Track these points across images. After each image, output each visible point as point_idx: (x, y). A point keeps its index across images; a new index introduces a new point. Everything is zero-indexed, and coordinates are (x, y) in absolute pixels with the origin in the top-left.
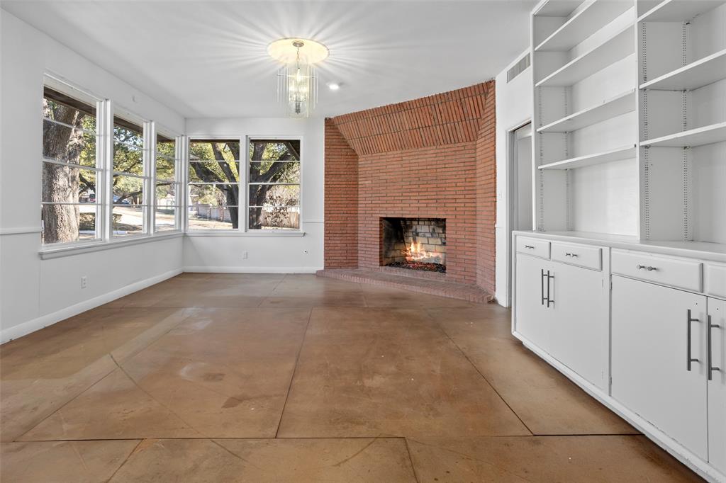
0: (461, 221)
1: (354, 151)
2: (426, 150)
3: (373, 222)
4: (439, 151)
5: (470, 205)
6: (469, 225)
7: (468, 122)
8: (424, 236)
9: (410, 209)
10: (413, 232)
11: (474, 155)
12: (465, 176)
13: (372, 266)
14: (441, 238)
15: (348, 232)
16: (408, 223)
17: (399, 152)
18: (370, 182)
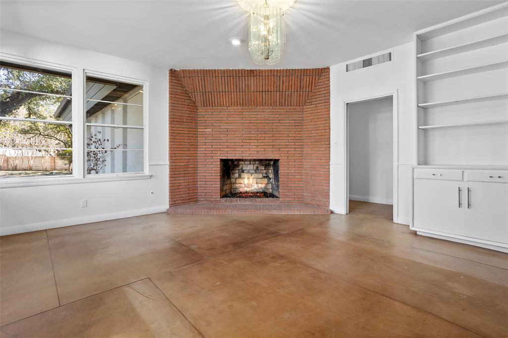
0: (292, 161)
1: (194, 103)
2: (264, 109)
3: (213, 163)
4: (274, 110)
5: (298, 149)
6: (298, 163)
7: (301, 93)
8: (249, 172)
9: (249, 152)
10: (239, 170)
11: (301, 116)
12: (295, 130)
13: (213, 199)
14: (262, 173)
15: (190, 172)
16: (235, 163)
17: (239, 108)
18: (211, 130)
